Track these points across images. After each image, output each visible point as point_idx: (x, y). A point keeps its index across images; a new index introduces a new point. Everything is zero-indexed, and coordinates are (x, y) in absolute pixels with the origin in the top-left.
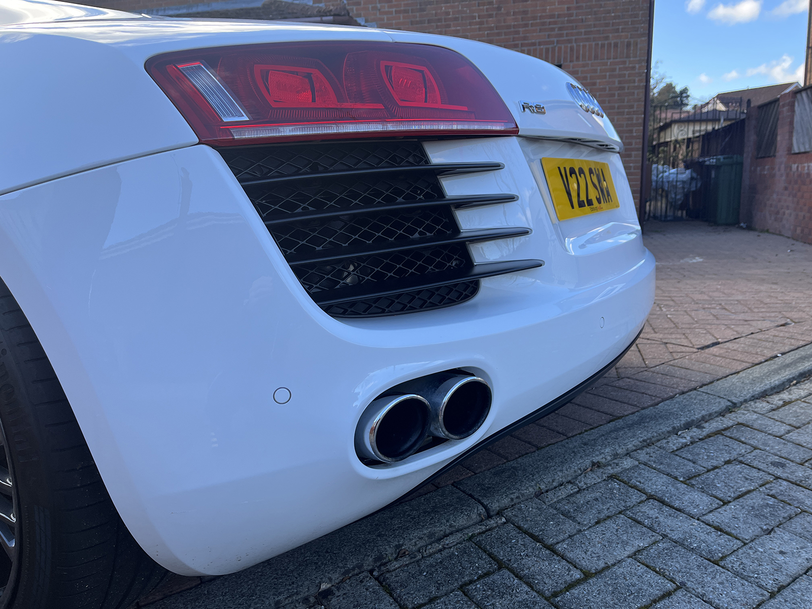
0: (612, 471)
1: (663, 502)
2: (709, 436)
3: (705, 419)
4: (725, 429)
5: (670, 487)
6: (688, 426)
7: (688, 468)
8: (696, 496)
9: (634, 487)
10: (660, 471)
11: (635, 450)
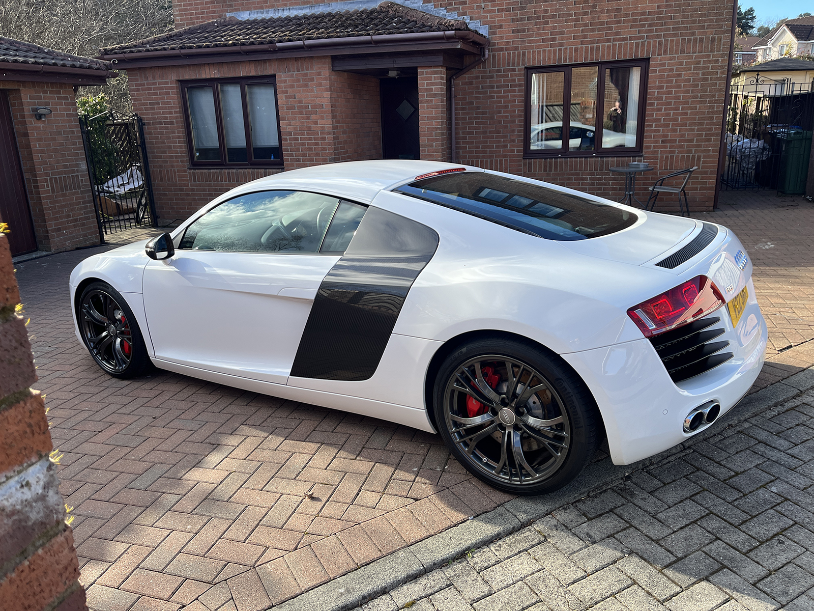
0: (739, 429)
1: (767, 445)
2: (787, 411)
3: (786, 401)
4: (796, 407)
5: (769, 437)
6: (776, 405)
7: (778, 428)
8: (782, 441)
9: (752, 437)
10: (763, 429)
11: (749, 418)
